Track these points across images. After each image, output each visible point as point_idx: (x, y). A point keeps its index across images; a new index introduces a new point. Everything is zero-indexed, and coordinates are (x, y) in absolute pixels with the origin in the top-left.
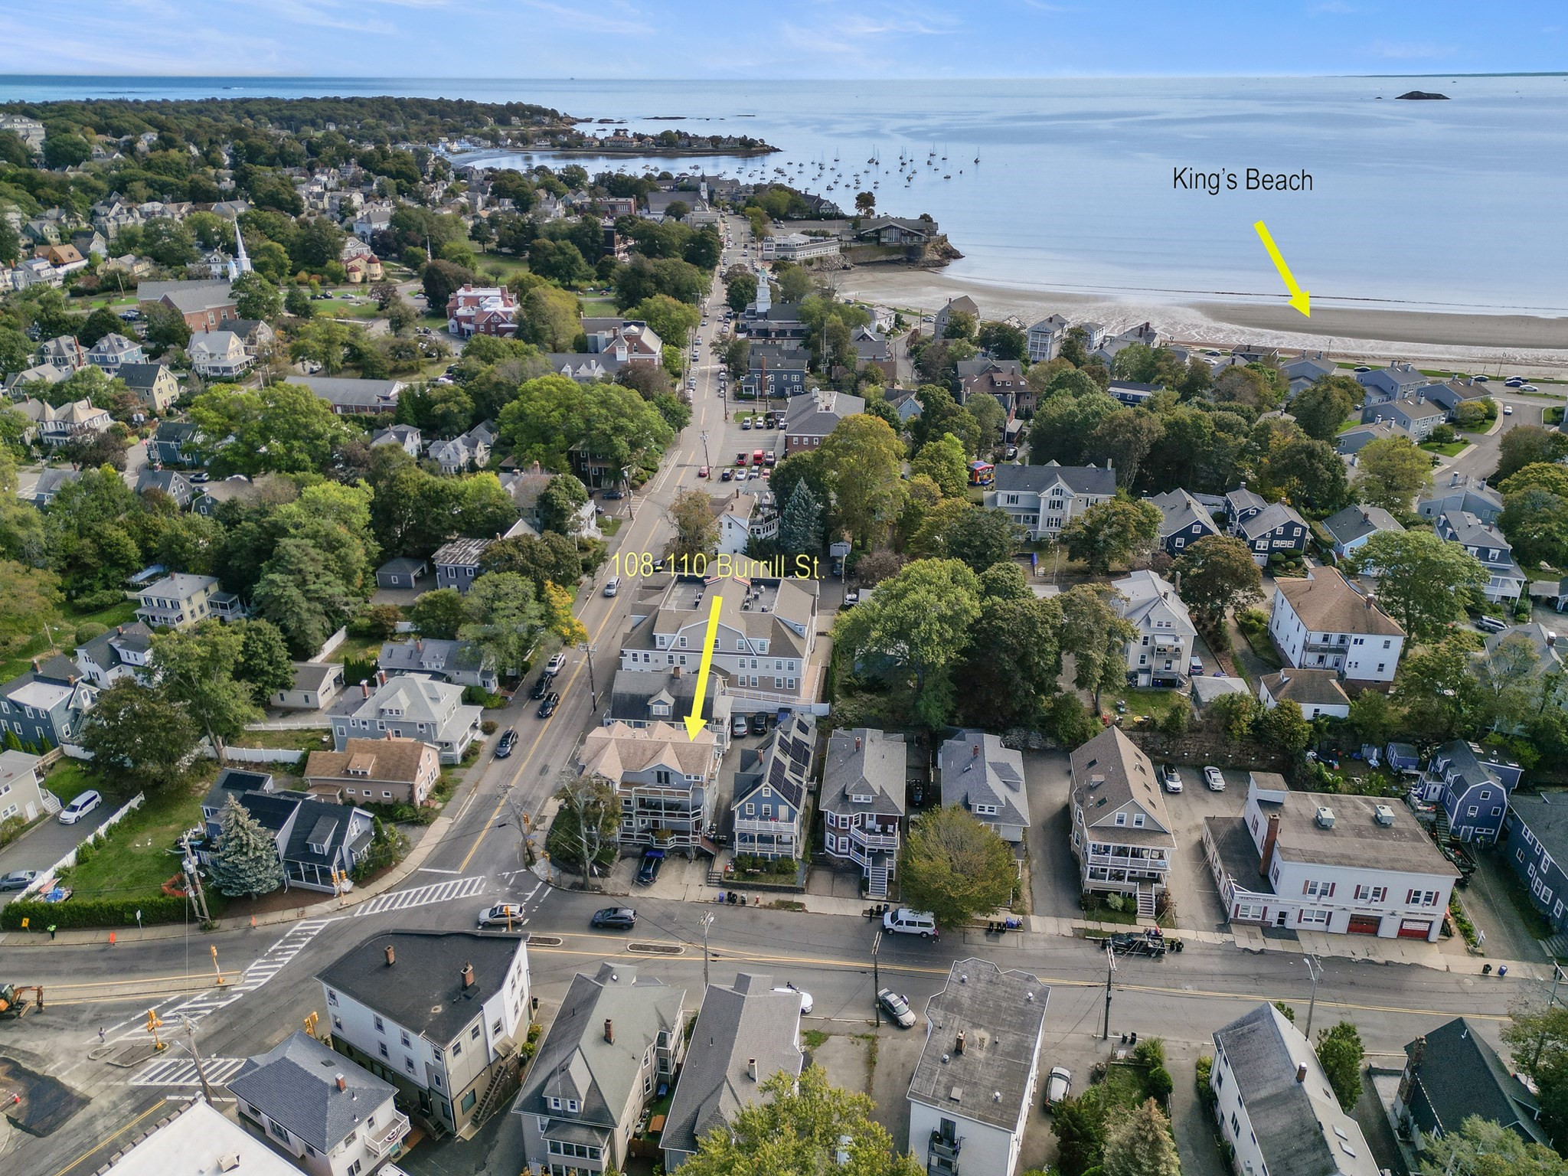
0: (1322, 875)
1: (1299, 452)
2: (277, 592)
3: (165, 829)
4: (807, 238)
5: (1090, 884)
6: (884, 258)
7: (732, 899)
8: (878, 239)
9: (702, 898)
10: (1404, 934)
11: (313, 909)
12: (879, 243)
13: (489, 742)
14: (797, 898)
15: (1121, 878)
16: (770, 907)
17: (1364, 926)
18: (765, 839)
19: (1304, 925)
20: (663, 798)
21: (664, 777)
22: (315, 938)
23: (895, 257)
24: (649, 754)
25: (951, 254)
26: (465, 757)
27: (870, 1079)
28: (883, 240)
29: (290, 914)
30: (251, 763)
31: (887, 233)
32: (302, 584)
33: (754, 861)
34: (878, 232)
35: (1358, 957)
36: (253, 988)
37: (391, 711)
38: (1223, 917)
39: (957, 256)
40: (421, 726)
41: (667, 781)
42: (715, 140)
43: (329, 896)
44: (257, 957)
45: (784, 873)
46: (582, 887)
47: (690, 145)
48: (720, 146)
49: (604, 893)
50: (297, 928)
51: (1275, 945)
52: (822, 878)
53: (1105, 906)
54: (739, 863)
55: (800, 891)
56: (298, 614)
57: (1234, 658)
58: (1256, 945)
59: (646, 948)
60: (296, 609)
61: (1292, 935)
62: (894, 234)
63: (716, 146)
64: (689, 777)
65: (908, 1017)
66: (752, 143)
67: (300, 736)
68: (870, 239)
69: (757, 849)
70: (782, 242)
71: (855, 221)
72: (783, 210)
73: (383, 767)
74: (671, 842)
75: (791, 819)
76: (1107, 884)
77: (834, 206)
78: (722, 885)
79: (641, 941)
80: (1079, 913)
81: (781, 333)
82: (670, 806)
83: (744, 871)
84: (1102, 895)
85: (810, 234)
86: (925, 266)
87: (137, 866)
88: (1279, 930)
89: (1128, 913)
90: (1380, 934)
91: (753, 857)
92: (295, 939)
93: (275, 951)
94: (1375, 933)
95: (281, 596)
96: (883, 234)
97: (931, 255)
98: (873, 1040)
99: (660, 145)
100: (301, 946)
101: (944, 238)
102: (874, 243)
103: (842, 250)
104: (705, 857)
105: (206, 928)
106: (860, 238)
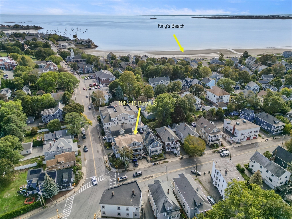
0: (243, 132)
1: (195, 70)
2: (13, 128)
3: (11, 190)
4: (68, 44)
5: (211, 143)
6: (83, 47)
7: (155, 164)
8: (82, 43)
9: (149, 166)
10: (254, 138)
11: (68, 195)
12: (82, 44)
13: (81, 150)
14: (166, 160)
15: (215, 141)
16: (162, 163)
17: (249, 138)
18: (157, 151)
19: (241, 141)
20: (136, 148)
21: (135, 144)
22: (74, 200)
23: (86, 47)
24: (130, 140)
25: (96, 46)
26: (78, 154)
27: (203, 186)
28: (83, 44)
29: (63, 198)
30: (23, 169)
31: (83, 42)
32: (17, 125)
33: (156, 156)
34: (81, 42)
35: (250, 143)
36: (68, 216)
37: (60, 147)
38: (230, 143)
39: (97, 46)
40: (68, 149)
41: (135, 145)
42: (28, 26)
43: (70, 191)
44: (63, 209)
45: (161, 156)
46: (125, 171)
47: (22, 27)
48: (29, 27)
49: (130, 171)
50: (67, 200)
51: (239, 145)
52: (167, 156)
53: (214, 146)
54: (153, 157)
55: (166, 159)
56: (18, 132)
57: (204, 104)
58: (237, 146)
59: (147, 178)
60: (18, 131)
61: (240, 143)
62: (85, 42)
63: (28, 28)
64: (140, 143)
65: (200, 173)
66: (37, 27)
67: (31, 160)
68: (80, 44)
69: (155, 153)
70: (63, 45)
71: (75, 41)
72: (57, 39)
73: (66, 159)
74: (139, 157)
75: (160, 146)
76: (213, 142)
77: (68, 38)
78: (151, 162)
79: (145, 177)
80: (211, 149)
81: (81, 61)
82: (137, 150)
83: (154, 158)
84: (213, 144)
85: (68, 43)
86: (93, 48)
87: (11, 201)
88: (238, 143)
89: (218, 146)
90: (251, 139)
91: (154, 155)
92: (69, 202)
93: (66, 206)
94: (250, 139)
95: (14, 129)
96: (82, 42)
97: (93, 46)
98: (198, 179)
99: (15, 27)
100: (72, 203)
101: (94, 43)
102: (81, 44)
103: (75, 46)
104: (145, 158)
105: (44, 207)
106: (78, 44)
